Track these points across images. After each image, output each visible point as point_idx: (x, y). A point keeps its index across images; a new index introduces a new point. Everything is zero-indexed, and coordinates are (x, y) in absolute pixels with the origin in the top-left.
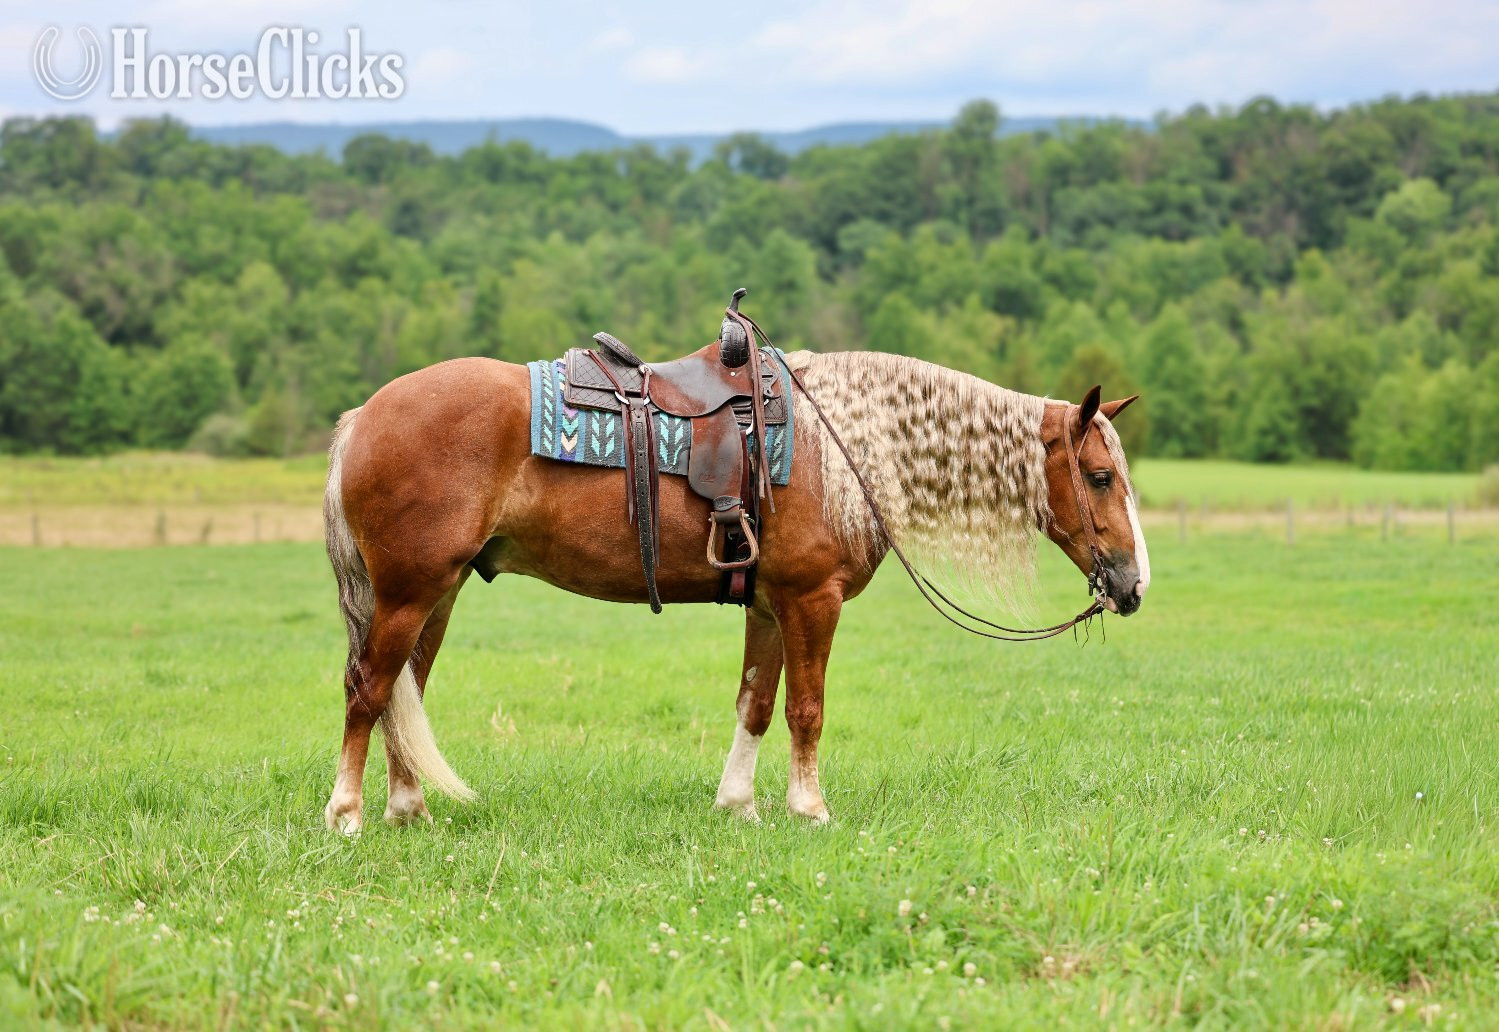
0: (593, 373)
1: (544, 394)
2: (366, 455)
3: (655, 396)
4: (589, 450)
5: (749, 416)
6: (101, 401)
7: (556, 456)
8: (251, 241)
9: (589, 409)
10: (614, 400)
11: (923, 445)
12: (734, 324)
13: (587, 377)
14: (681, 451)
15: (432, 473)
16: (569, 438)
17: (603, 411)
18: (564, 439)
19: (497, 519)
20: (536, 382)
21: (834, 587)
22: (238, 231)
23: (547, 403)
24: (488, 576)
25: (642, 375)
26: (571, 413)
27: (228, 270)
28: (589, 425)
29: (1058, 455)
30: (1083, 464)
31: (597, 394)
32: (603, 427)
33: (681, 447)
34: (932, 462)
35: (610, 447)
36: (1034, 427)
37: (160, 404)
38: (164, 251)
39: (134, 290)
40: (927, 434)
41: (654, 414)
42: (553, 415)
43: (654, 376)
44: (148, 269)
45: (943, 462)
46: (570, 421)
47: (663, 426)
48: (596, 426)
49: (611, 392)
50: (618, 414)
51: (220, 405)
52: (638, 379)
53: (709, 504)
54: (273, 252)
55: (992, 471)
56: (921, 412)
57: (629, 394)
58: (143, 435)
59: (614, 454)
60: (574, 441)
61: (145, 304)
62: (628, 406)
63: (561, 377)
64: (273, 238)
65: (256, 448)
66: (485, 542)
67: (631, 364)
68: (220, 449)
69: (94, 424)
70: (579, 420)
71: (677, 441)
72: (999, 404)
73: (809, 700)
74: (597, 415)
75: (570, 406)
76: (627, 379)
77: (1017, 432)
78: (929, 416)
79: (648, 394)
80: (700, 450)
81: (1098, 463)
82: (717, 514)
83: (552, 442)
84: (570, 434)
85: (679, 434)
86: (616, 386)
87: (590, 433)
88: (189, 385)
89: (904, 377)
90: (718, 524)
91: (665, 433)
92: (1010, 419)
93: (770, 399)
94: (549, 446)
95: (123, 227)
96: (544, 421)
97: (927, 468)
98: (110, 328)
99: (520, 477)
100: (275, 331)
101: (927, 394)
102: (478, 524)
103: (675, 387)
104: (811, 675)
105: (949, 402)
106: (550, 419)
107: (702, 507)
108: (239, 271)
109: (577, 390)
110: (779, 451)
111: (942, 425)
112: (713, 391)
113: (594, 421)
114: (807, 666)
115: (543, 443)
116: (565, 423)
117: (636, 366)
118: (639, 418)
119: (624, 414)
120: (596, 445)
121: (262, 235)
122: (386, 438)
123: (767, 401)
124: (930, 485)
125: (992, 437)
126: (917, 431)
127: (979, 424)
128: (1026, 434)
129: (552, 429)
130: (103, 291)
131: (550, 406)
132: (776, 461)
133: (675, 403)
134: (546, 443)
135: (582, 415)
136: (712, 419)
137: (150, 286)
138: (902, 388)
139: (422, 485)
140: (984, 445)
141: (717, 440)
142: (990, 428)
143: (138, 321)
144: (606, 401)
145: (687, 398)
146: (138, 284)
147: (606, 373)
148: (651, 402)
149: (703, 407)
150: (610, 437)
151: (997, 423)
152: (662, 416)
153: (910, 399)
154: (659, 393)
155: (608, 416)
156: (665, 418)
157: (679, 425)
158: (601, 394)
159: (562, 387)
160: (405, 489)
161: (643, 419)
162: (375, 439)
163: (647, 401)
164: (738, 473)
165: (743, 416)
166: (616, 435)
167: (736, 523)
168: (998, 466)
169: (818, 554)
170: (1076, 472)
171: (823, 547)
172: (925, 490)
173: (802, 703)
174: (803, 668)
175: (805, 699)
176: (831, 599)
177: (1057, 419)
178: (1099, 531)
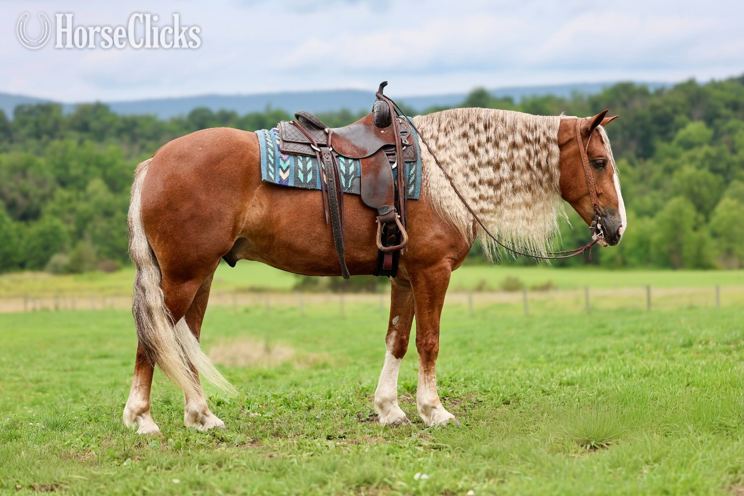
0: (296, 134)
1: (267, 146)
2: (160, 188)
3: (336, 146)
4: (297, 179)
5: (394, 157)
7: (277, 182)
9: (295, 155)
10: (310, 149)
11: (485, 159)
12: (382, 101)
13: (293, 136)
14: (353, 179)
16: (284, 172)
17: (304, 155)
18: (281, 173)
19: (242, 225)
20: (262, 140)
21: (447, 263)
23: (270, 150)
24: (232, 263)
25: (327, 134)
26: (285, 157)
28: (296, 163)
29: (571, 149)
30: (589, 154)
31: (299, 146)
32: (305, 166)
33: (353, 176)
34: (491, 169)
35: (310, 177)
40: (487, 151)
41: (336, 157)
42: (274, 158)
43: (334, 134)
45: (497, 167)
46: (285, 161)
47: (342, 165)
48: (300, 165)
49: (309, 144)
50: (314, 157)
52: (324, 137)
53: (375, 212)
56: (483, 138)
57: (319, 146)
59: (313, 181)
60: (288, 173)
62: (320, 153)
63: (277, 137)
66: (235, 240)
67: (321, 128)
70: (290, 161)
71: (351, 172)
72: (532, 125)
73: (431, 334)
74: (301, 158)
75: (284, 153)
76: (318, 137)
77: (543, 140)
78: (488, 140)
79: (331, 146)
80: (367, 178)
81: (597, 154)
82: (381, 218)
83: (274, 174)
84: (284, 169)
85: (352, 169)
86: (312, 141)
87: (297, 168)
89: (473, 119)
90: (382, 224)
91: (343, 168)
92: (538, 133)
93: (407, 146)
94: (272, 176)
96: (269, 161)
97: (488, 173)
99: (255, 197)
101: (486, 127)
102: (231, 228)
103: (348, 141)
104: (432, 318)
105: (501, 129)
106: (272, 161)
107: (370, 214)
109: (288, 144)
110: (413, 178)
111: (496, 145)
112: (372, 144)
113: (299, 161)
114: (429, 313)
115: (269, 174)
116: (281, 163)
118: (328, 159)
119: (318, 156)
120: (301, 176)
122: (173, 176)
123: (405, 147)
124: (490, 183)
125: (527, 146)
126: (481, 151)
127: (519, 139)
128: (548, 139)
129: (274, 166)
131: (272, 153)
132: (411, 185)
133: (348, 150)
134: (271, 174)
135: (292, 158)
136: (373, 159)
138: (472, 126)
140: (523, 153)
141: (377, 171)
142: (526, 140)
144: (305, 150)
145: (354, 146)
147: (305, 134)
148: (333, 150)
149: (365, 152)
150: (309, 171)
151: (530, 137)
152: (340, 158)
154: (338, 144)
155: (308, 159)
156: (343, 159)
157: (351, 164)
158: (302, 146)
159: (278, 142)
160: (185, 208)
161: (330, 159)
162: (165, 178)
163: (331, 149)
164: (392, 191)
165: (391, 157)
166: (314, 170)
167: (393, 222)
168: (531, 163)
169: (437, 242)
170: (585, 158)
171: (439, 237)
172: (487, 187)
173: (426, 336)
174: (427, 314)
175: (429, 334)
176: (445, 268)
177: (571, 126)
178: (598, 195)
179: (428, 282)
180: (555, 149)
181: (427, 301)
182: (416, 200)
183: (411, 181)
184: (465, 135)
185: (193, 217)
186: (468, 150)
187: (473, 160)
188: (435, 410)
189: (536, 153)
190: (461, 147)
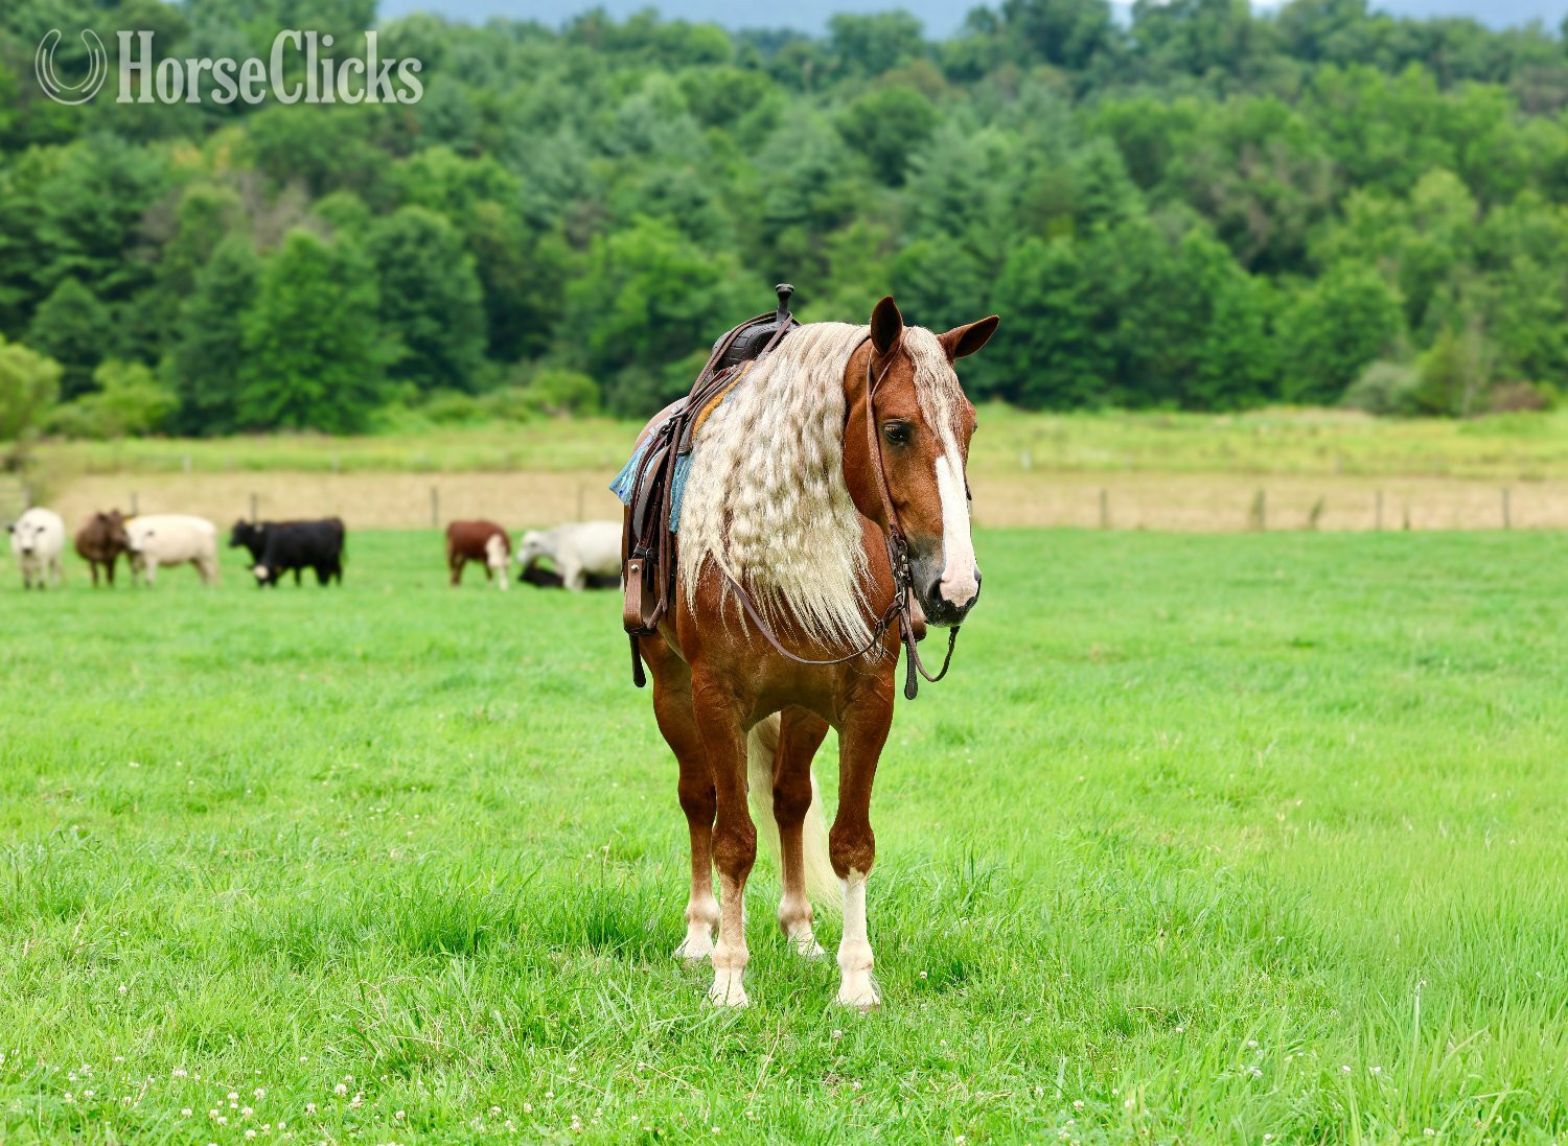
6: (1236, 343)
8: (1432, 143)
22: (1416, 130)
27: (1401, 179)
37: (1311, 346)
38: (1322, 156)
39: (1283, 204)
44: (1301, 179)
51: (1385, 351)
54: (1460, 156)
58: (1289, 386)
61: (1295, 222)
64: (1460, 139)
65: (1427, 405)
68: (1382, 405)
69: (1228, 372)
81: (889, 410)
88: (1346, 325)
95: (1272, 125)
98: (1252, 252)
100: (1459, 257)
108: (1414, 181)
121: (1445, 134)
130: (1244, 206)
137: (1303, 200)
143: (1288, 243)
146: (1289, 198)
170: (870, 421)
178: (900, 506)
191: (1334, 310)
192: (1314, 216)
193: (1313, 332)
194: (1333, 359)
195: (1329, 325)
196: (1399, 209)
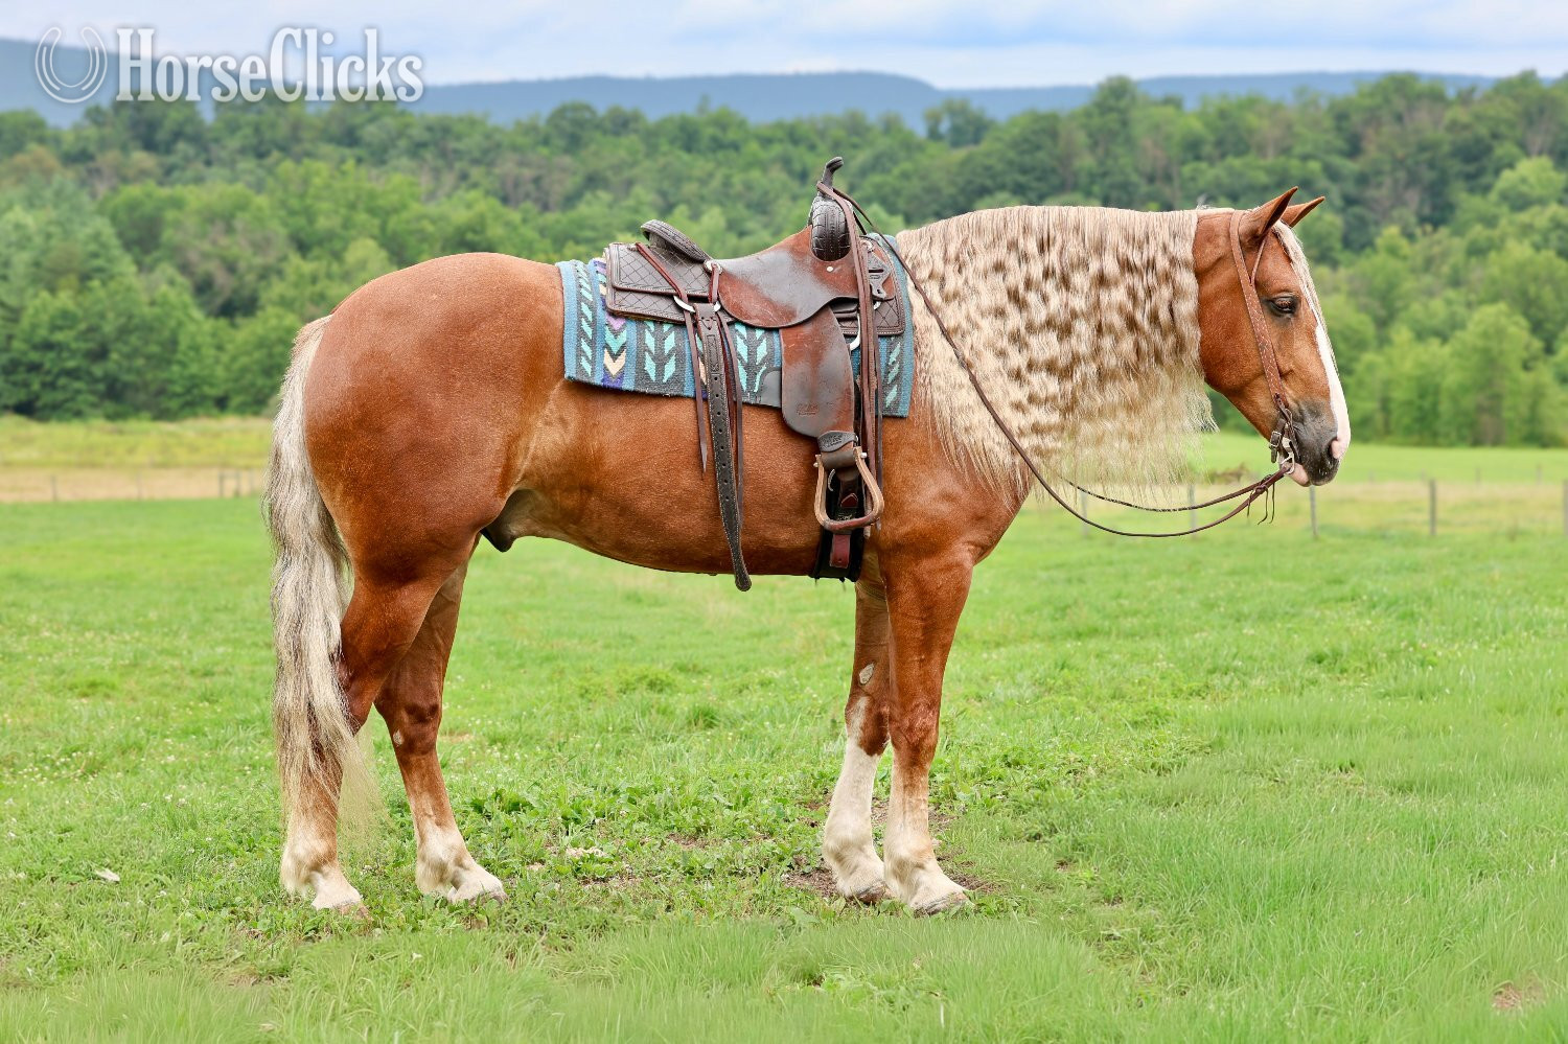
0: (643, 272)
1: (580, 299)
2: (344, 381)
3: (728, 301)
4: (642, 374)
5: (853, 325)
7: (597, 380)
9: (640, 318)
10: (673, 307)
11: (1040, 315)
12: (829, 203)
13: (636, 278)
14: (765, 373)
15: (437, 403)
16: (614, 357)
17: (659, 321)
18: (607, 359)
19: (523, 464)
20: (569, 283)
21: (962, 552)
23: (585, 309)
24: (502, 543)
25: (710, 274)
26: (617, 324)
27: (335, 246)
28: (641, 338)
29: (1221, 279)
30: (1259, 285)
31: (649, 300)
32: (660, 340)
33: (764, 368)
35: (670, 369)
36: (1184, 251)
37: (244, 370)
39: (242, 265)
40: (1045, 299)
41: (729, 324)
42: (593, 325)
43: (725, 274)
44: (260, 247)
45: (1065, 331)
46: (616, 334)
47: (740, 341)
48: (650, 341)
49: (669, 296)
50: (681, 325)
52: (704, 279)
53: (812, 444)
55: (1132, 324)
56: (1036, 271)
57: (692, 299)
59: (676, 379)
60: (622, 360)
61: (250, 278)
62: (693, 315)
63: (601, 278)
66: (508, 495)
67: (695, 260)
70: (627, 333)
71: (759, 359)
73: (922, 708)
74: (651, 325)
75: (614, 314)
76: (690, 280)
77: (1162, 263)
78: (1047, 274)
79: (718, 299)
80: (796, 373)
81: (1278, 285)
82: (825, 457)
83: (592, 362)
84: (615, 351)
85: (762, 351)
86: (676, 288)
87: (642, 349)
88: (270, 356)
89: (1014, 231)
90: (827, 471)
91: (742, 349)
92: (1152, 250)
93: (882, 300)
94: (588, 368)
95: (240, 206)
96: (581, 334)
98: (216, 302)
99: (551, 405)
101: (1043, 246)
102: (499, 470)
103: (754, 288)
104: (927, 673)
105: (1074, 249)
106: (589, 331)
107: (802, 449)
109: (624, 295)
110: (895, 370)
111: (1065, 282)
112: (808, 294)
113: (648, 335)
115: (579, 364)
116: (609, 337)
117: (701, 262)
118: (710, 329)
119: (689, 324)
120: (650, 367)
122: (373, 356)
123: (878, 304)
124: (1051, 367)
125: (1129, 279)
126: (1032, 298)
127: (1111, 267)
128: (1173, 261)
129: (592, 343)
130: (213, 267)
131: (589, 314)
132: (891, 386)
133: (754, 310)
134: (584, 363)
135: (632, 327)
136: (807, 330)
137: (258, 261)
138: (1013, 245)
139: (425, 419)
141: (816, 357)
142: (1127, 266)
143: (244, 294)
144: (663, 308)
145: (769, 301)
146: (249, 259)
147: (661, 272)
148: (722, 309)
149: (792, 314)
150: (670, 355)
152: (737, 327)
153: (1024, 258)
154: (732, 297)
155: (666, 328)
156: (742, 330)
157: (761, 340)
158: (655, 299)
159: (603, 290)
160: (399, 426)
161: (715, 331)
162: (356, 357)
163: (717, 307)
164: (849, 398)
165: (848, 324)
166: (678, 352)
167: (851, 467)
168: (1139, 316)
169: (944, 508)
170: (1252, 297)
171: (948, 497)
172: (1044, 374)
173: (912, 711)
174: (917, 664)
175: (917, 706)
176: (959, 565)
177: (1221, 230)
178: (1283, 375)
179: (922, 592)
180: (1187, 279)
181: (919, 635)
182: (901, 418)
183: (891, 377)
184: (999, 267)
185: (414, 446)
186: (1006, 299)
187: (1015, 320)
188: (921, 871)
189: (1149, 292)
190: (991, 293)
191: (261, 343)
192: (264, 274)
193: (244, 360)
194: (261, 381)
195: (257, 355)
196: (335, 268)
